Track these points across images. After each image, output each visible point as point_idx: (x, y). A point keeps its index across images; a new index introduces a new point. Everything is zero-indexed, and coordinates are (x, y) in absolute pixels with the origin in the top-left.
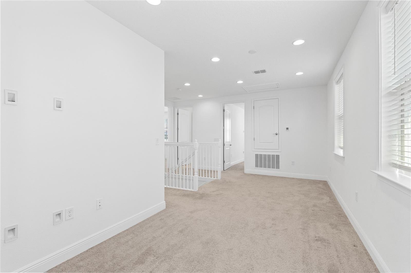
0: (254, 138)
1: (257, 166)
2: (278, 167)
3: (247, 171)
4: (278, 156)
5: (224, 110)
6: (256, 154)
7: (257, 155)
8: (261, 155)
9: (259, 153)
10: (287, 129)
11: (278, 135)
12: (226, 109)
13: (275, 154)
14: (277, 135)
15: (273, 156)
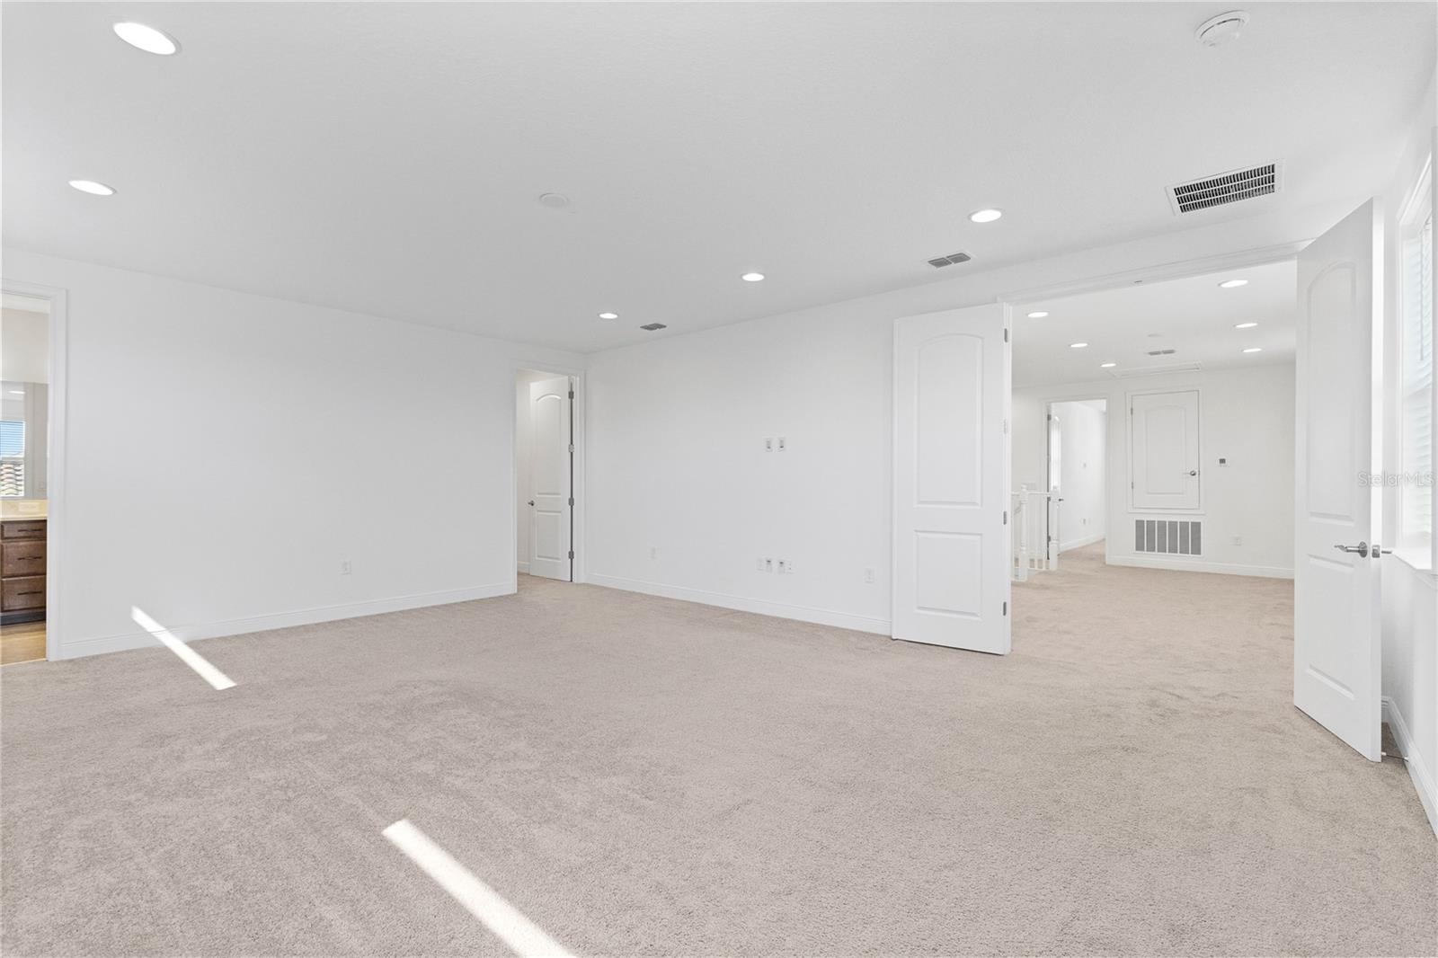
0: (1132, 484)
1: (1139, 547)
2: (1197, 550)
3: (1112, 559)
4: (1197, 526)
5: (1049, 418)
6: (1137, 521)
7: (1139, 524)
8: (1151, 523)
9: (1145, 518)
10: (1222, 461)
11: (1197, 475)
12: (1053, 413)
13: (1190, 520)
14: (1194, 475)
15: (1184, 525)
